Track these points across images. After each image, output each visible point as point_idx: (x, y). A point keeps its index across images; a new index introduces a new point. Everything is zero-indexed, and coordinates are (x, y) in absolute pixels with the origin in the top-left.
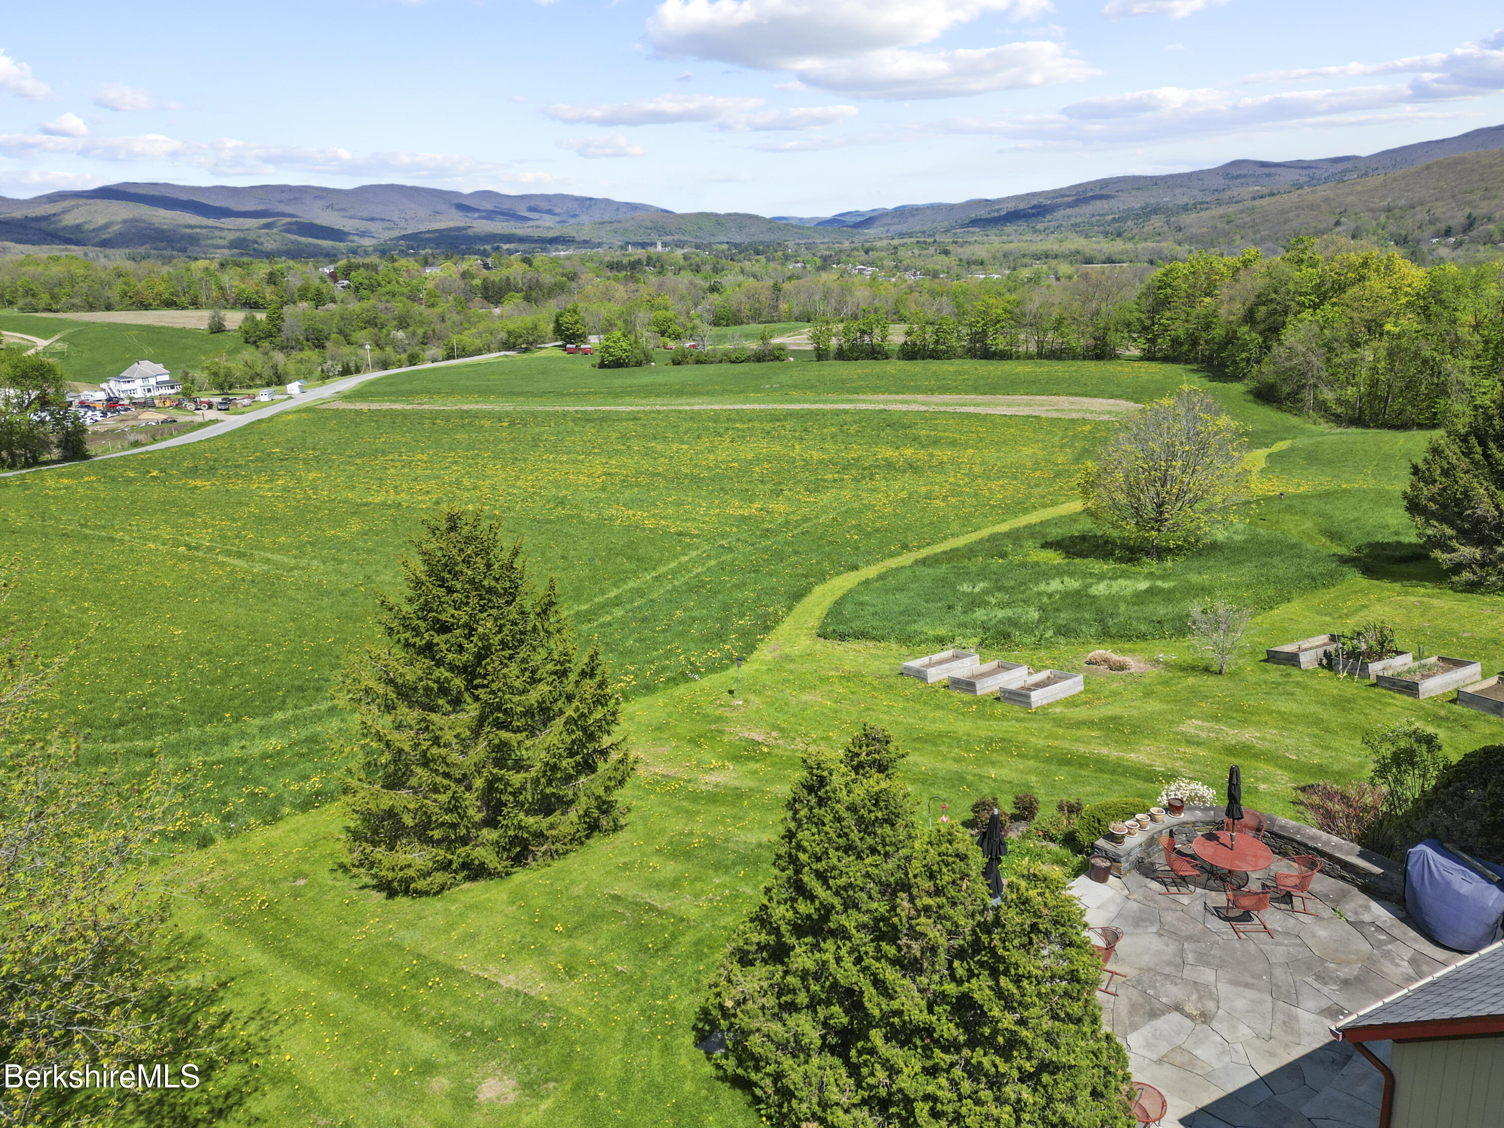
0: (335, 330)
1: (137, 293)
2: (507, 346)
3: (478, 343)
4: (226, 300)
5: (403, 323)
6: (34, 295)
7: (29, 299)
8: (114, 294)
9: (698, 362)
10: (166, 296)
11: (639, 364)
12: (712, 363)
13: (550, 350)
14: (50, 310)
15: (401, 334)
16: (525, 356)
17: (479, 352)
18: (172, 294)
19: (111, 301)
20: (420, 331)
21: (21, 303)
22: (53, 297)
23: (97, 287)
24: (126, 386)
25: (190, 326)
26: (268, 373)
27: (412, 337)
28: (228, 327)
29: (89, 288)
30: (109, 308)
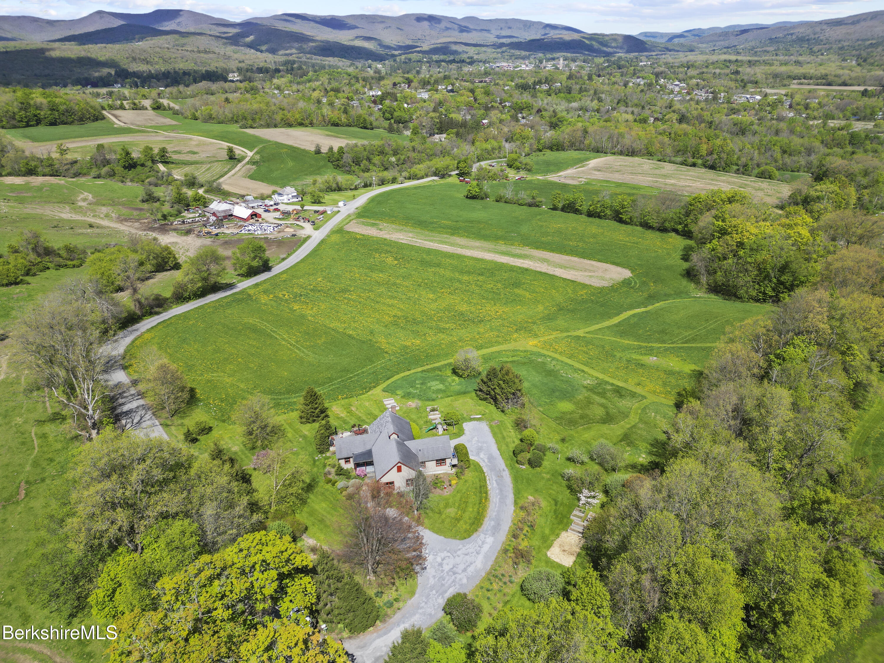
1: (288, 119)
2: (435, 174)
3: (423, 172)
4: (325, 122)
5: (395, 152)
6: (245, 118)
7: (244, 120)
8: (278, 119)
9: (506, 202)
10: (297, 117)
11: (482, 199)
12: (511, 204)
13: (454, 180)
14: (252, 128)
15: (393, 159)
16: (443, 181)
17: (422, 178)
18: (300, 115)
19: (277, 122)
20: (402, 158)
21: (241, 123)
22: (253, 120)
23: (270, 114)
24: (281, 198)
25: (307, 148)
26: (334, 186)
27: (399, 160)
28: (322, 151)
29: (268, 115)
30: (276, 126)
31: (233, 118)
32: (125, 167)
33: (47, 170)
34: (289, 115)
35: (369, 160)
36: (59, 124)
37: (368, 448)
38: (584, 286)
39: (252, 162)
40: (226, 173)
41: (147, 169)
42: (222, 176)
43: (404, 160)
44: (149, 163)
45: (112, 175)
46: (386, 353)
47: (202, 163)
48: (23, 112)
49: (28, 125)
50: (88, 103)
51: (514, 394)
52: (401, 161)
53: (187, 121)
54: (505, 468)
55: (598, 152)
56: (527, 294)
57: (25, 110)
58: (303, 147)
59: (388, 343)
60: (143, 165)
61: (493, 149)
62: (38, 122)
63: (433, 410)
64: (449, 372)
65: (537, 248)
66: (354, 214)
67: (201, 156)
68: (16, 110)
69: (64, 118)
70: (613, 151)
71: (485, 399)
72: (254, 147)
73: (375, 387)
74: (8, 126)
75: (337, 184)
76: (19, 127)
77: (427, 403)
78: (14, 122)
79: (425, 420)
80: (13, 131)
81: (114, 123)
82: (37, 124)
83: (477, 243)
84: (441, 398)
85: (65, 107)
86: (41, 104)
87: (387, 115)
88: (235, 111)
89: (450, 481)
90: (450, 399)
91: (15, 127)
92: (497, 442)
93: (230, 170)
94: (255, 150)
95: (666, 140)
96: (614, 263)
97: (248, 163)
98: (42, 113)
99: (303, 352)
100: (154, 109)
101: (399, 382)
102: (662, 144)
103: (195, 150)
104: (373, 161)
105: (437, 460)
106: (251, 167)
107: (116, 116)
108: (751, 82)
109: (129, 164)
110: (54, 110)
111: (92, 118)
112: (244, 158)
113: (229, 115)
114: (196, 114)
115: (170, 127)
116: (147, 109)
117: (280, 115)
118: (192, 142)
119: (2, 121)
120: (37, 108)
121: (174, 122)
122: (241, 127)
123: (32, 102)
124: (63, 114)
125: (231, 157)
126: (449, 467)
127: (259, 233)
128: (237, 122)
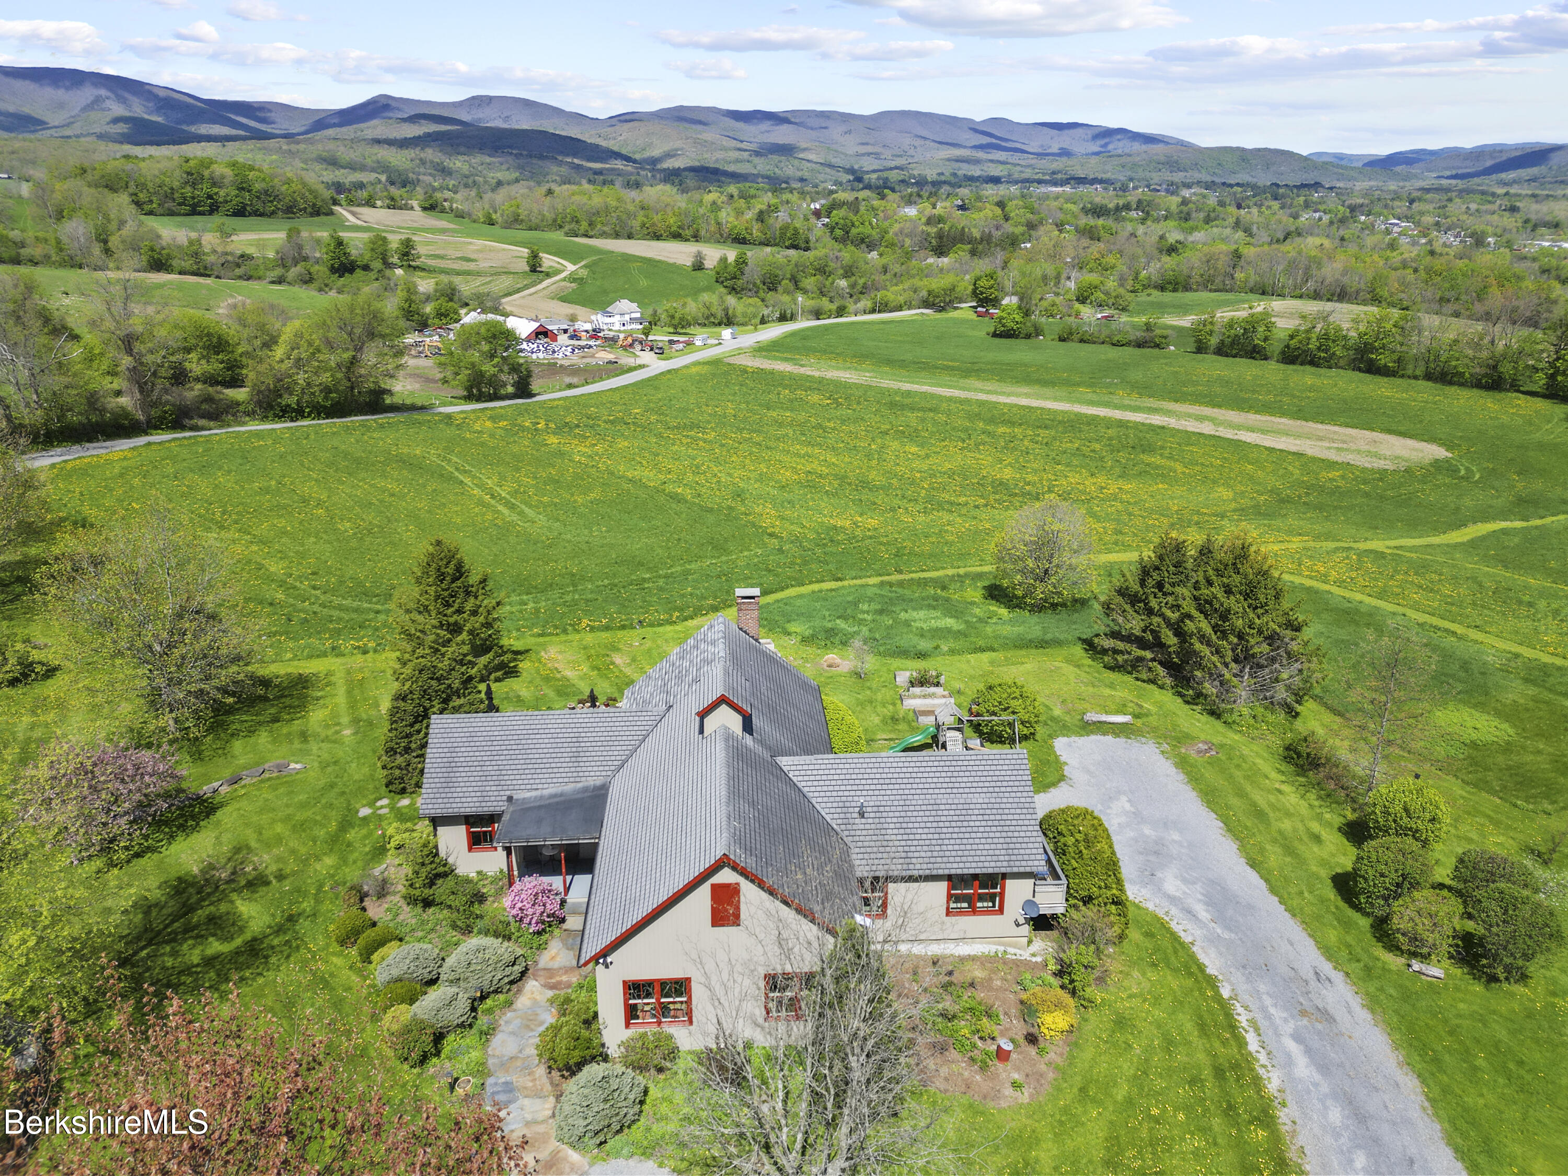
0: (788, 276)
1: (654, 225)
2: (926, 304)
3: (901, 299)
4: (721, 235)
5: (848, 272)
6: (577, 222)
7: (573, 225)
8: (636, 224)
9: (1082, 341)
10: (674, 229)
11: (1028, 336)
12: (1094, 343)
13: (965, 311)
14: (586, 236)
15: (843, 283)
16: (939, 316)
17: (899, 308)
18: (679, 227)
19: (633, 230)
20: (861, 281)
21: (567, 228)
22: (591, 224)
23: (624, 217)
24: (608, 320)
25: (680, 262)
26: (720, 314)
27: (853, 286)
28: (706, 266)
29: (618, 218)
30: (630, 237)
31: (555, 220)
32: (333, 270)
33: (188, 264)
34: (657, 218)
35: (795, 280)
36: (250, 215)
37: (593, 780)
38: (1331, 465)
39: (572, 278)
40: (518, 291)
41: (373, 275)
42: (509, 294)
43: (865, 286)
44: (377, 265)
45: (307, 280)
46: (771, 535)
47: (478, 274)
48: (189, 189)
49: (194, 212)
50: (304, 184)
51: (1271, 639)
52: (859, 287)
53: (475, 225)
54: (1327, 967)
55: (1263, 293)
56: (1179, 468)
57: (194, 185)
58: (671, 261)
59: (782, 518)
60: (366, 268)
61: (1045, 278)
62: (214, 209)
63: (922, 681)
64: (975, 594)
65: (1176, 401)
66: (751, 347)
67: (483, 265)
68: (176, 184)
69: (259, 206)
70: (1298, 292)
71: (1132, 667)
72: (582, 259)
73: (715, 609)
74: (161, 211)
75: (726, 310)
76: (179, 214)
77: (896, 663)
78: (170, 205)
79: (888, 711)
80: (166, 219)
81: (348, 220)
82: (211, 212)
83: (1025, 389)
84: (952, 652)
85: (264, 185)
86: (223, 177)
87: (838, 232)
88: (560, 207)
89: (1028, 1011)
90: (985, 657)
91: (171, 213)
92: (1232, 828)
93: (526, 287)
94: (583, 263)
95: (1410, 276)
96: (1390, 432)
97: (564, 280)
98: (222, 193)
99: (521, 513)
100: (425, 209)
101: (799, 602)
102: (1404, 284)
103: (473, 256)
104: (801, 285)
105: (954, 880)
106: (568, 285)
107: (354, 214)
108: (1547, 225)
109: (342, 264)
110: (243, 189)
111: (309, 210)
112: (558, 272)
113: (549, 216)
114: (494, 216)
115: (444, 231)
116: (412, 208)
117: (641, 218)
118: (471, 247)
119: (151, 202)
120: (214, 184)
121: (452, 226)
122: (567, 234)
123: (206, 173)
124: (258, 197)
125: (534, 269)
126: (1018, 925)
127: (541, 355)
128: (561, 227)
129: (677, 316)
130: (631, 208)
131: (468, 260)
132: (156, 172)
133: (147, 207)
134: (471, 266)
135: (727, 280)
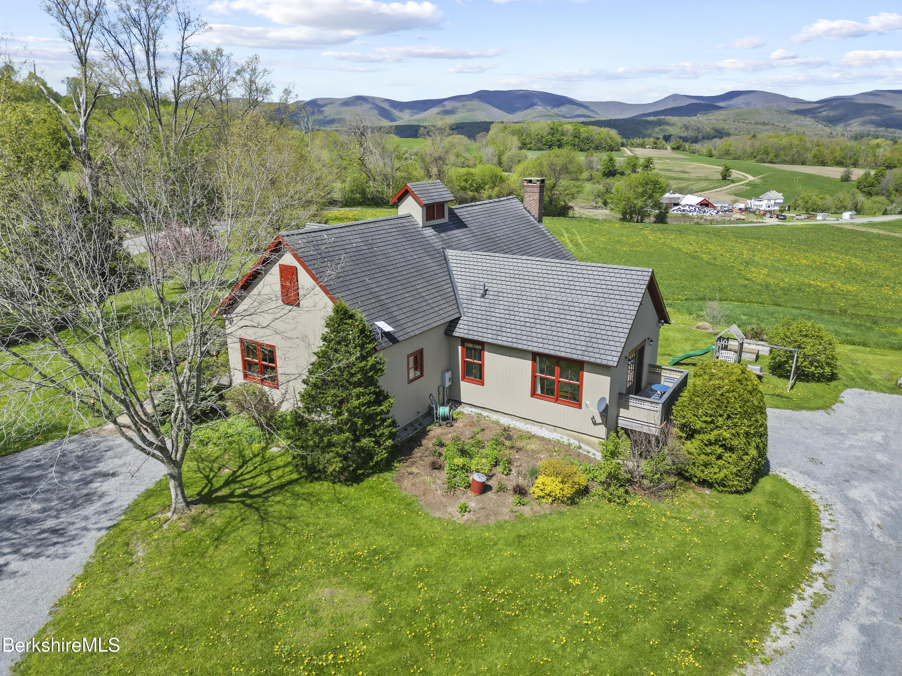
1: (823, 156)
6: (767, 154)
7: (764, 156)
8: (810, 155)
10: (839, 160)
14: (770, 162)
18: (844, 159)
19: (807, 160)
21: (759, 157)
22: (777, 156)
23: (802, 151)
24: (758, 202)
25: (832, 176)
28: (852, 179)
29: (798, 152)
30: (803, 163)
31: (752, 153)
32: (605, 174)
39: (749, 184)
40: (709, 189)
44: (628, 172)
45: (589, 179)
47: (687, 180)
48: (550, 137)
53: (699, 156)
57: (553, 135)
58: (826, 176)
60: (621, 174)
67: (693, 175)
68: (545, 134)
69: (582, 145)
72: (762, 174)
74: (535, 148)
76: (542, 149)
78: (539, 145)
80: (536, 152)
81: (625, 153)
82: (558, 148)
85: (587, 135)
86: (568, 131)
88: (758, 145)
91: (539, 149)
94: (761, 176)
97: (743, 184)
98: (565, 139)
100: (673, 149)
103: (688, 171)
107: (630, 150)
109: (610, 171)
110: (576, 137)
111: (607, 148)
112: (740, 180)
113: (749, 150)
114: (713, 152)
115: (678, 159)
116: (666, 149)
117: (814, 151)
118: (690, 166)
119: (531, 143)
120: (562, 135)
121: (685, 157)
122: (758, 161)
123: (560, 129)
124: (582, 141)
125: (724, 178)
126: (595, 424)
127: (695, 214)
128: (755, 157)
129: (810, 202)
130: (809, 145)
131: (685, 172)
132: (537, 128)
133: (529, 146)
134: (686, 176)
135: (865, 187)
